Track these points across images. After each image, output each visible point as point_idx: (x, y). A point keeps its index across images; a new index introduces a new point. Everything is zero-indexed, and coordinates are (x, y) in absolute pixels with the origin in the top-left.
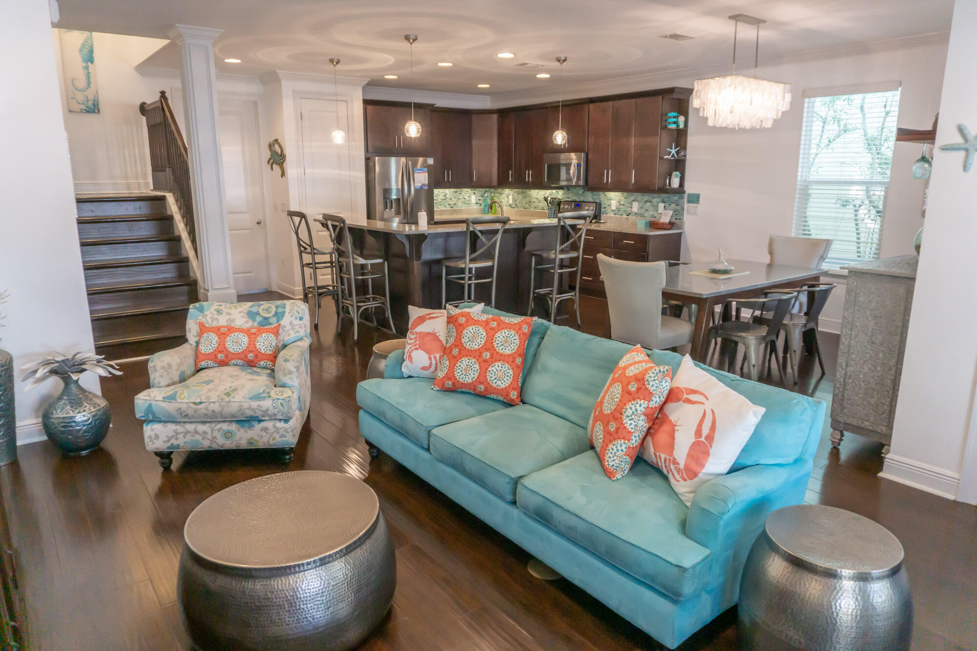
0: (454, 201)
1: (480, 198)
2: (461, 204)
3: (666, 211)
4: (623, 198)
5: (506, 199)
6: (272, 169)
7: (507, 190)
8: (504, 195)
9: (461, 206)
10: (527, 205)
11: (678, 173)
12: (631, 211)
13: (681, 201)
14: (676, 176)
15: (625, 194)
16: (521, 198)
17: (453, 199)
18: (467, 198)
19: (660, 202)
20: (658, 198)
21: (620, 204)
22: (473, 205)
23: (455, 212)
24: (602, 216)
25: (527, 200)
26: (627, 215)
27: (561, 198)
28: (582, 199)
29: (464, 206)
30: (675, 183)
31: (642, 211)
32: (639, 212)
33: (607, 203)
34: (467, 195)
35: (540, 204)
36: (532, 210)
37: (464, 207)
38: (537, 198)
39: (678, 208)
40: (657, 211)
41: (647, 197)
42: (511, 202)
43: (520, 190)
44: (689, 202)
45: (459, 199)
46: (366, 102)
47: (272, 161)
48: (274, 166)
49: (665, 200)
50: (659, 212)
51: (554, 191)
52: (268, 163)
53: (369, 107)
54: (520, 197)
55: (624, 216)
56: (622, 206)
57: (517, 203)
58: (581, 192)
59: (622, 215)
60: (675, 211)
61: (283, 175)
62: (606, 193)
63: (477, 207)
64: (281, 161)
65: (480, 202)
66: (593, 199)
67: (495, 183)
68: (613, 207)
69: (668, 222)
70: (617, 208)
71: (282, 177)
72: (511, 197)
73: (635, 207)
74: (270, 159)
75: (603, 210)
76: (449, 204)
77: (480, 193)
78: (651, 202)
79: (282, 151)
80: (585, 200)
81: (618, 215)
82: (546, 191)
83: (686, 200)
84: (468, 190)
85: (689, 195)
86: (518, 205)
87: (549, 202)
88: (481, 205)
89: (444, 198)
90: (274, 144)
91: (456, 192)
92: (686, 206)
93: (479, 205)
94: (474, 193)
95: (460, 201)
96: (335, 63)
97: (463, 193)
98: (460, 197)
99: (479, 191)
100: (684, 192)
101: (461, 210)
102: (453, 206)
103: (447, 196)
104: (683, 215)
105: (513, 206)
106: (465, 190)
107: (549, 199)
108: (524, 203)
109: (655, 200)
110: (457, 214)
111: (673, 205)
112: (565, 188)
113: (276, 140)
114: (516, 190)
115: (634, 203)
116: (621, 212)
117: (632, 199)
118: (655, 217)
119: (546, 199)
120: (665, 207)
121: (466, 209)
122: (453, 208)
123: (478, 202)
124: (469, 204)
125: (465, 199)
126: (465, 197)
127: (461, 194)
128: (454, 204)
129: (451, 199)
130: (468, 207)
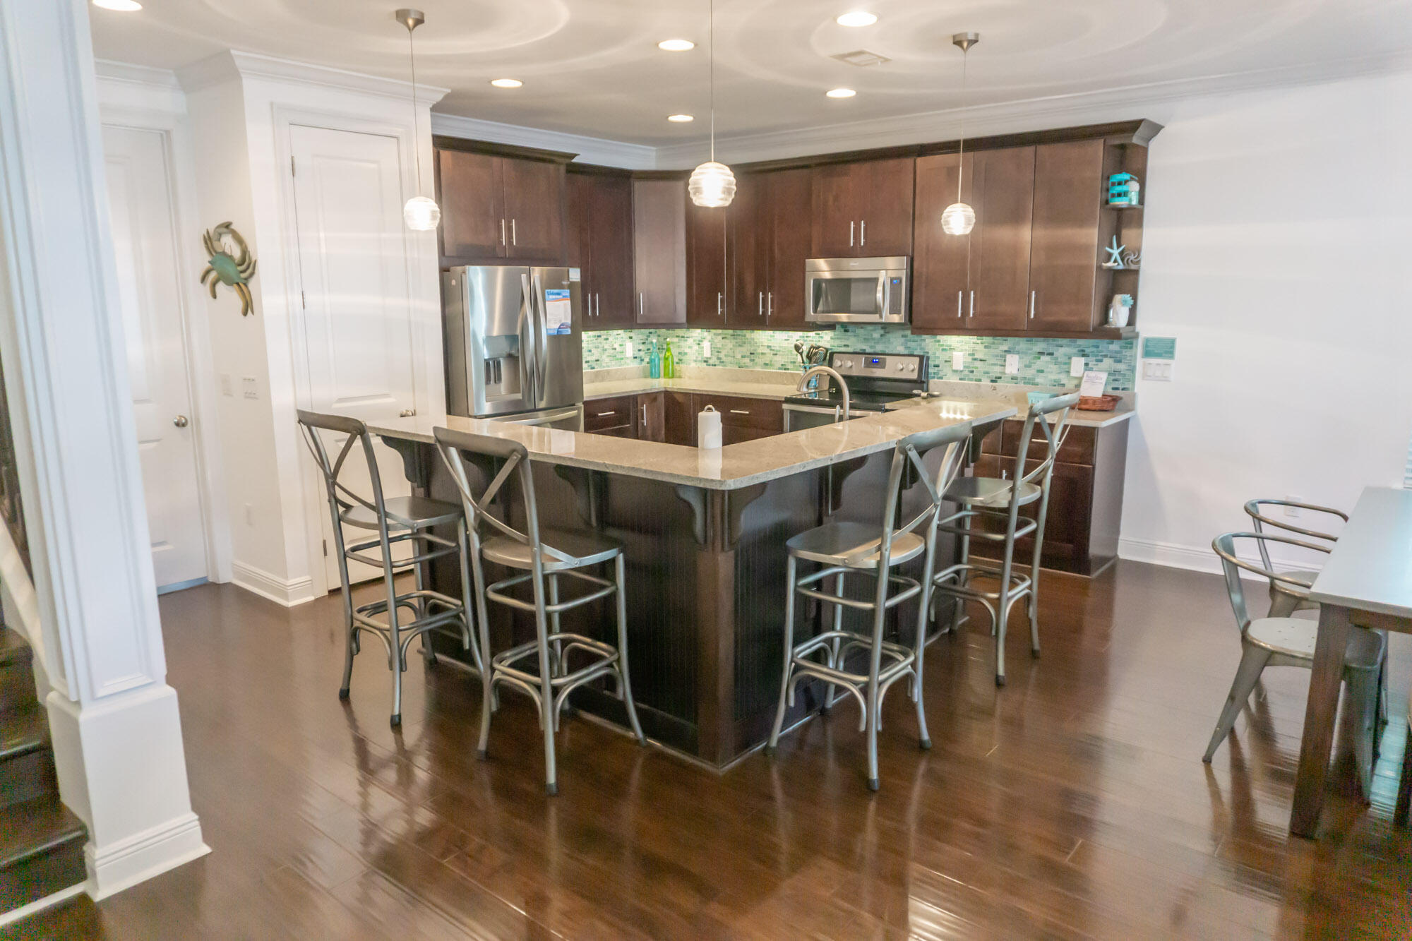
0: (596, 354)
1: (641, 347)
2: (607, 360)
3: (1091, 374)
4: (981, 347)
5: (696, 347)
6: (214, 296)
7: (699, 331)
8: (690, 341)
9: (607, 363)
10: (747, 360)
11: (1128, 297)
12: (1004, 373)
13: (1127, 353)
14: (1124, 303)
15: (987, 340)
16: (730, 346)
17: (594, 351)
18: (618, 349)
19: (1076, 355)
20: (1068, 346)
21: (975, 359)
22: (628, 361)
23: (598, 375)
24: (932, 382)
25: (745, 350)
26: (992, 381)
27: (828, 346)
28: (879, 348)
29: (613, 363)
30: (1119, 316)
31: (1030, 373)
32: (1020, 375)
33: (943, 356)
34: (619, 342)
35: (776, 358)
36: (758, 369)
37: (614, 366)
38: (769, 347)
39: (1121, 367)
40: (1068, 372)
41: (1040, 345)
42: (707, 353)
43: (730, 332)
44: (1148, 354)
45: (604, 350)
46: (442, 143)
47: (213, 275)
48: (221, 287)
49: (1088, 351)
50: (1073, 374)
51: (812, 334)
52: (203, 279)
53: (445, 155)
54: (730, 344)
55: (986, 382)
56: (978, 364)
57: (721, 355)
58: (876, 335)
59: (980, 380)
60: (1113, 374)
61: (247, 308)
62: (939, 337)
63: (634, 365)
64: (243, 275)
65: (642, 353)
66: (907, 348)
67: (683, 319)
68: (959, 365)
69: (1100, 396)
70: (965, 367)
71: (245, 314)
72: (706, 345)
73: (1013, 365)
74: (207, 272)
75: (931, 370)
76: (587, 362)
77: (641, 337)
78: (1051, 354)
79: (245, 252)
80: (887, 352)
81: (972, 380)
82: (791, 333)
83: (1139, 350)
84: (620, 332)
85: (1147, 341)
86: (724, 359)
87: (804, 355)
88: (642, 360)
90: (220, 235)
91: (599, 336)
92: (1140, 362)
93: (638, 360)
94: (631, 338)
95: (607, 353)
96: (411, 22)
97: (610, 339)
98: (606, 347)
99: (638, 334)
100: (1136, 336)
101: (608, 372)
102: (594, 364)
104: (1133, 382)
105: (711, 362)
106: (615, 332)
107: (805, 349)
108: (739, 356)
109: (1061, 352)
110: (601, 380)
111: (1108, 362)
112: (838, 326)
113: (227, 225)
114: (720, 331)
115: (1009, 357)
116: (977, 375)
117: (1005, 348)
118: (1063, 385)
119: (797, 348)
120: (1086, 364)
121: (617, 370)
122: (593, 368)
123: (638, 354)
124: (623, 359)
125: (615, 349)
126: (614, 347)
127: (607, 339)
128: (596, 361)
129: (590, 351)
130: (620, 366)
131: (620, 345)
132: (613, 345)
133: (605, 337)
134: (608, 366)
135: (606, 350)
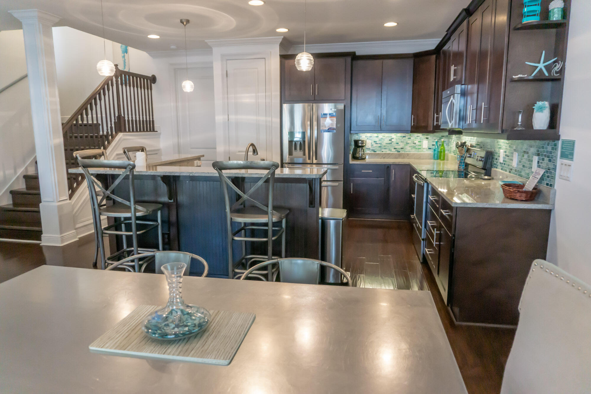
0: (401, 145)
3: (537, 170)
4: (508, 147)
9: (408, 149)
13: (554, 153)
17: (400, 143)
18: (417, 143)
19: (534, 154)
20: (533, 146)
21: (506, 155)
22: (425, 150)
23: (400, 155)
29: (413, 150)
31: (521, 167)
32: (517, 169)
33: (498, 153)
34: (419, 139)
37: (413, 151)
40: (530, 168)
41: (525, 146)
44: (563, 155)
45: (407, 143)
46: (282, 57)
49: (540, 151)
55: (508, 172)
56: (507, 158)
60: (547, 171)
63: (429, 152)
70: (503, 160)
73: (515, 160)
75: (494, 162)
76: (395, 148)
78: (528, 151)
83: (559, 152)
84: (420, 135)
85: (564, 142)
89: (390, 142)
92: (559, 162)
93: (432, 150)
94: (427, 138)
95: (409, 145)
97: (412, 138)
98: (409, 141)
100: (558, 138)
101: (408, 154)
103: (393, 140)
104: (554, 179)
109: (531, 151)
110: (404, 158)
111: (546, 160)
115: (515, 154)
118: (525, 178)
121: (414, 154)
122: (399, 152)
123: (431, 147)
124: (420, 149)
125: (415, 143)
126: (415, 142)
127: (410, 138)
128: (401, 148)
129: (398, 143)
130: (418, 152)
131: (419, 142)
132: (414, 141)
133: (409, 137)
134: (410, 152)
135: (408, 143)
